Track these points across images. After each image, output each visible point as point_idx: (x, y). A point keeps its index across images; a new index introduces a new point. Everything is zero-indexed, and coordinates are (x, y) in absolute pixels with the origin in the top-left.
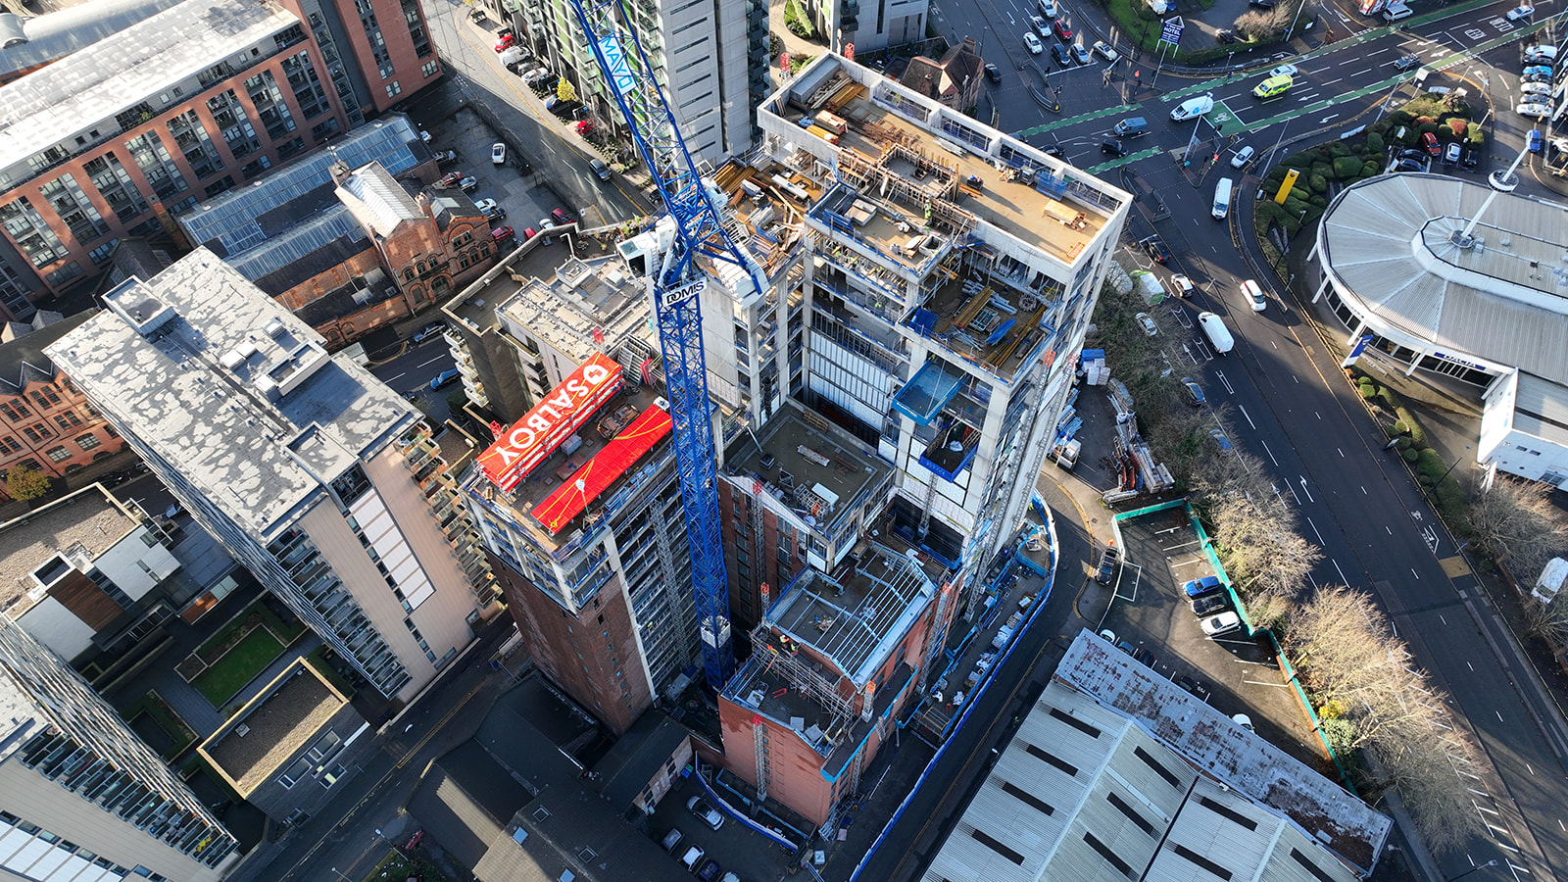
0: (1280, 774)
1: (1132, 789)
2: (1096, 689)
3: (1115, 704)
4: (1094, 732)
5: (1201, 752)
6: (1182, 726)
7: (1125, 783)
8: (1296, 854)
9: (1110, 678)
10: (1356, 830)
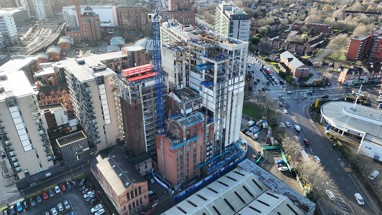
0: (288, 191)
1: (249, 186)
2: (246, 169)
3: (250, 172)
4: (243, 175)
5: (269, 183)
6: (265, 178)
7: (248, 185)
8: (288, 205)
9: (250, 168)
10: (305, 204)
